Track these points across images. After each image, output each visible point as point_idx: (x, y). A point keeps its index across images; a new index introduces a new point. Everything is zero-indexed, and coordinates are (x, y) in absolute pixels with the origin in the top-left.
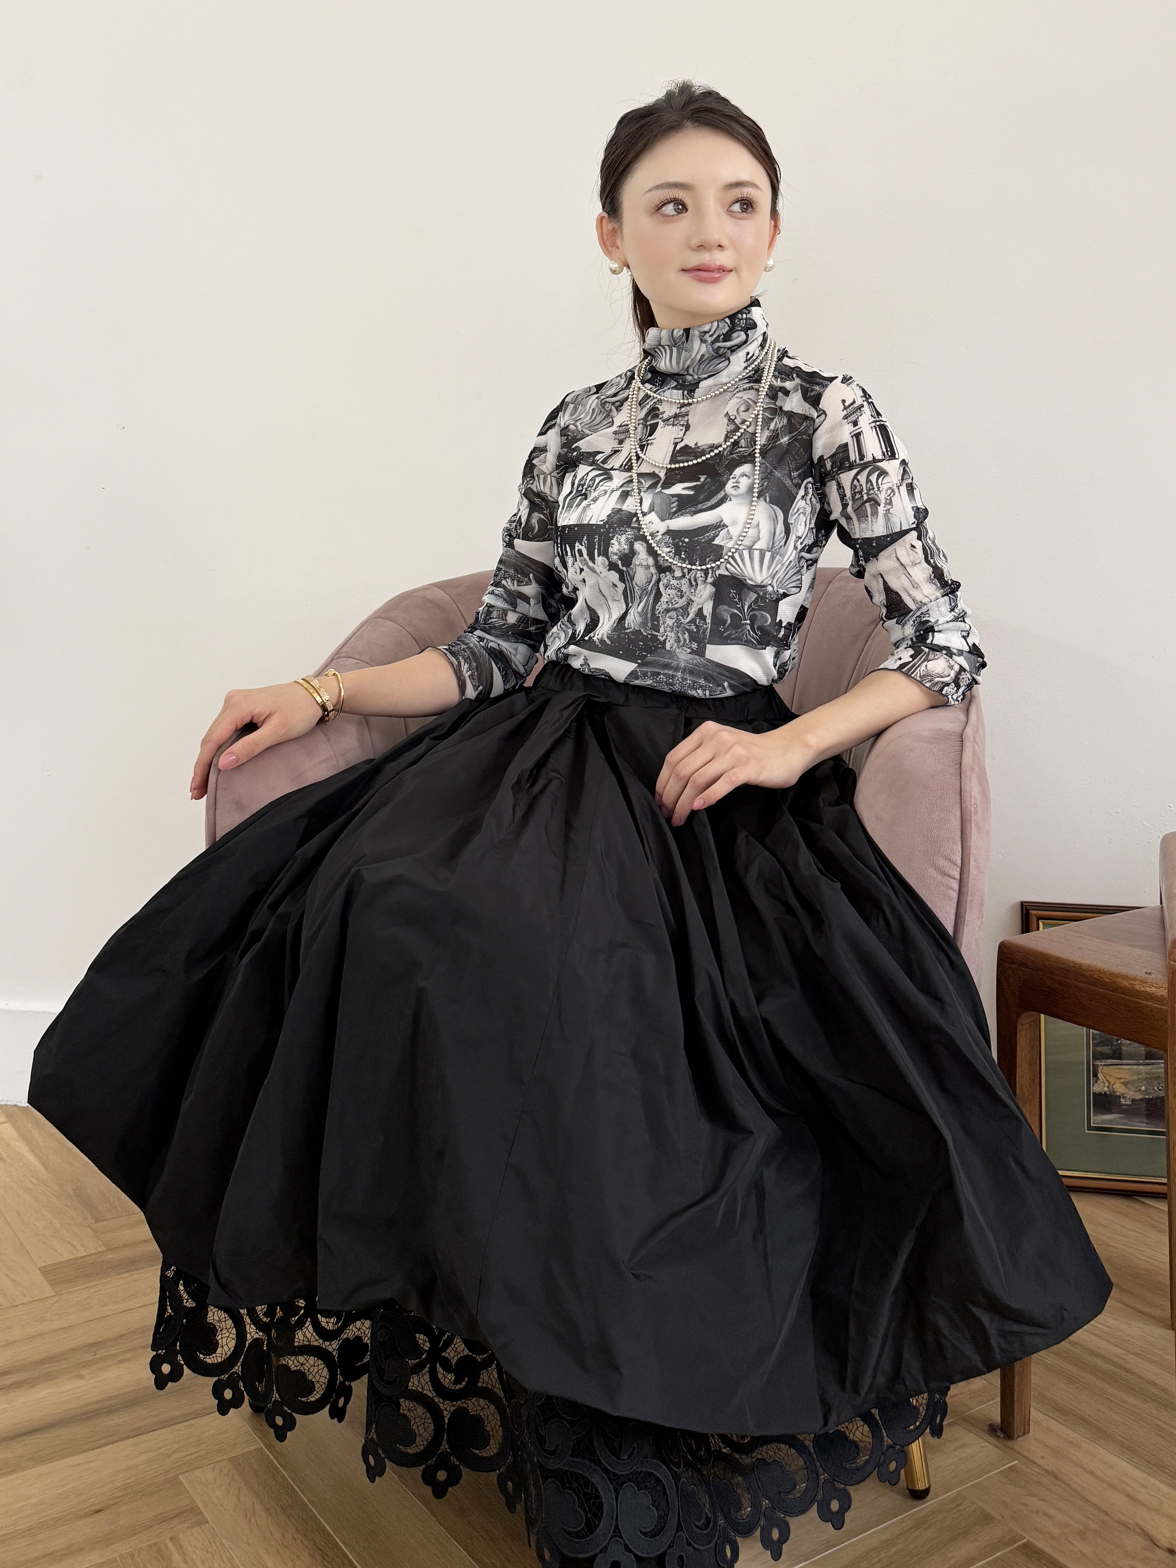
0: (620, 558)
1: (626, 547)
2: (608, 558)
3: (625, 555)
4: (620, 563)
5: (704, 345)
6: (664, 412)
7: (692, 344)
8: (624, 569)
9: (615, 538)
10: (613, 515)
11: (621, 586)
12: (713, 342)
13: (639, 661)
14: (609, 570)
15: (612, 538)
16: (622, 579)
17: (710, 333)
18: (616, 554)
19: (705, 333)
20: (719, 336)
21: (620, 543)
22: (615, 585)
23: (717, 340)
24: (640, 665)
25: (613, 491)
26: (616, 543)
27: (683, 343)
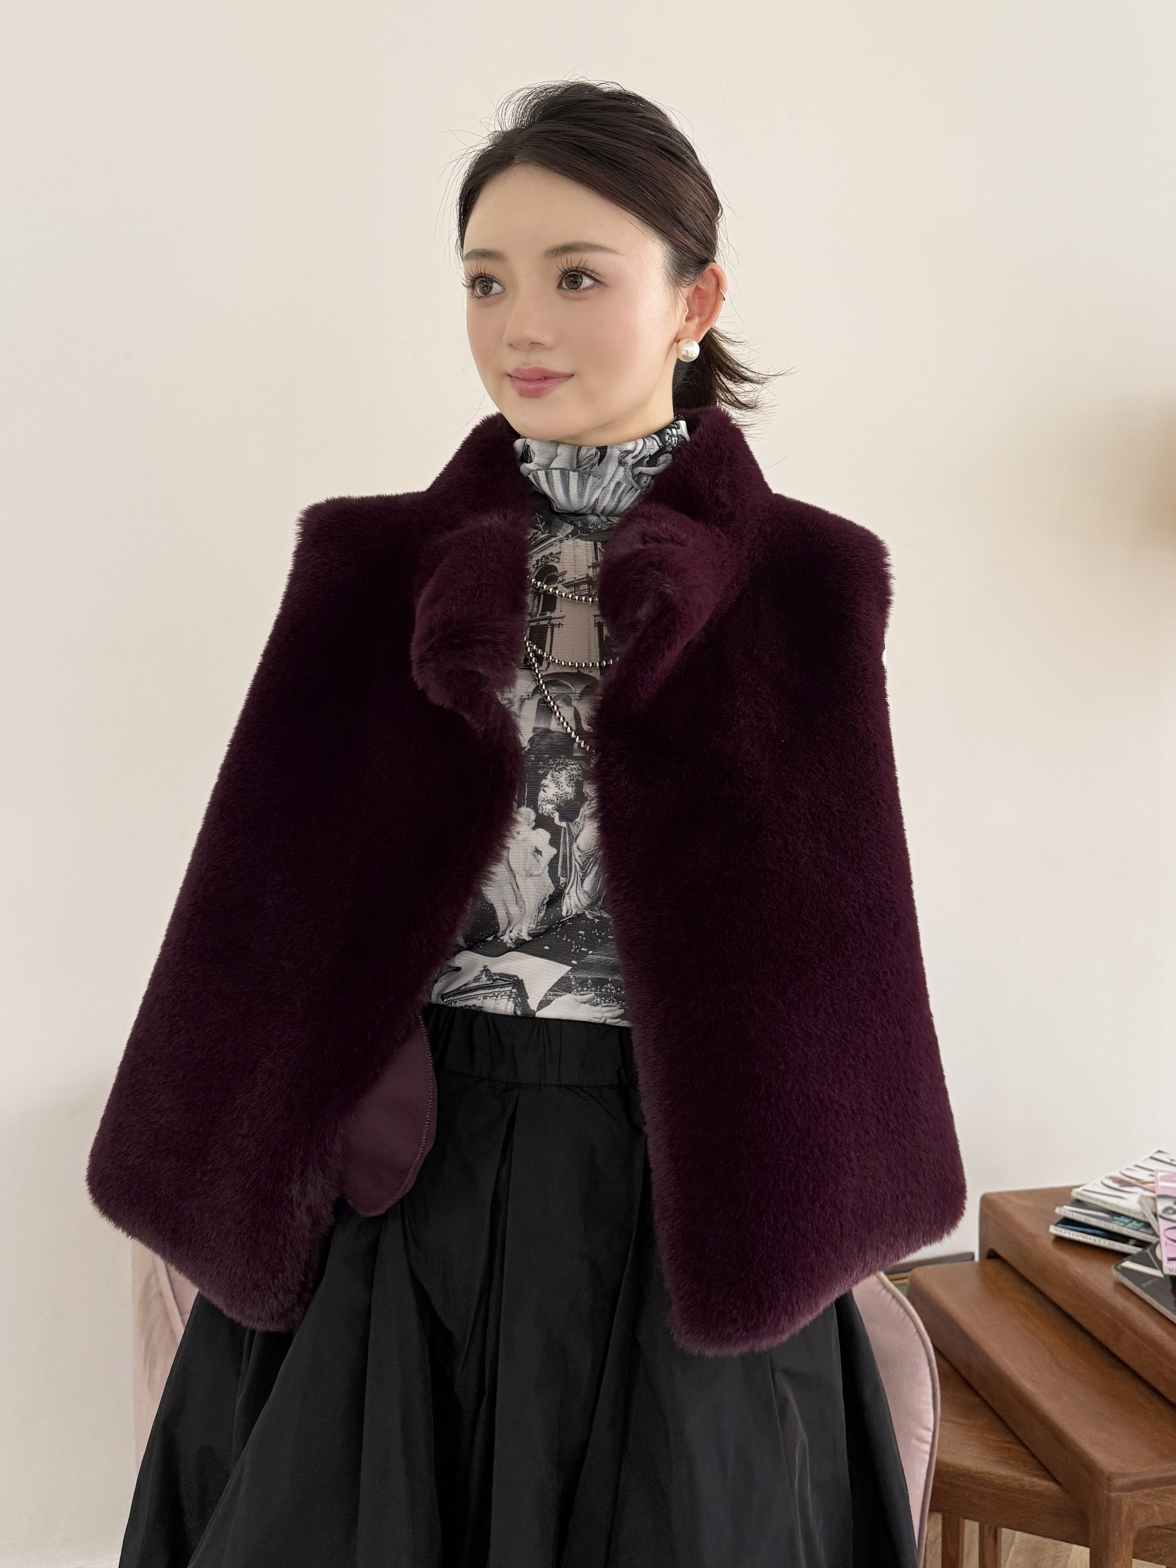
0: (558, 809)
1: (570, 790)
2: (536, 809)
3: (568, 802)
4: (556, 816)
5: (622, 469)
6: (565, 573)
7: (607, 467)
8: (564, 824)
9: (549, 777)
10: (538, 738)
11: (549, 852)
12: (634, 466)
13: (574, 962)
14: (534, 828)
15: (544, 776)
16: (554, 842)
17: (635, 454)
18: (550, 802)
19: (629, 452)
20: (644, 458)
21: (558, 784)
22: (538, 852)
23: (639, 463)
24: (575, 969)
25: (522, 701)
26: (552, 785)
27: (593, 465)
